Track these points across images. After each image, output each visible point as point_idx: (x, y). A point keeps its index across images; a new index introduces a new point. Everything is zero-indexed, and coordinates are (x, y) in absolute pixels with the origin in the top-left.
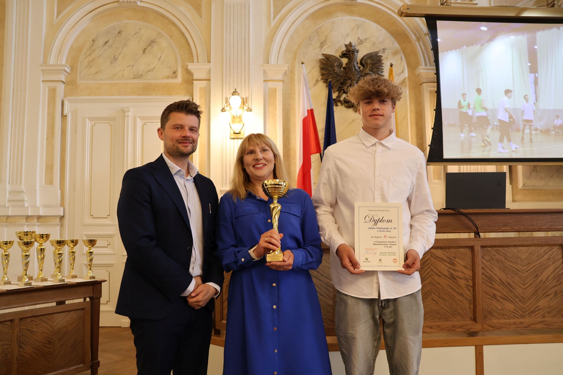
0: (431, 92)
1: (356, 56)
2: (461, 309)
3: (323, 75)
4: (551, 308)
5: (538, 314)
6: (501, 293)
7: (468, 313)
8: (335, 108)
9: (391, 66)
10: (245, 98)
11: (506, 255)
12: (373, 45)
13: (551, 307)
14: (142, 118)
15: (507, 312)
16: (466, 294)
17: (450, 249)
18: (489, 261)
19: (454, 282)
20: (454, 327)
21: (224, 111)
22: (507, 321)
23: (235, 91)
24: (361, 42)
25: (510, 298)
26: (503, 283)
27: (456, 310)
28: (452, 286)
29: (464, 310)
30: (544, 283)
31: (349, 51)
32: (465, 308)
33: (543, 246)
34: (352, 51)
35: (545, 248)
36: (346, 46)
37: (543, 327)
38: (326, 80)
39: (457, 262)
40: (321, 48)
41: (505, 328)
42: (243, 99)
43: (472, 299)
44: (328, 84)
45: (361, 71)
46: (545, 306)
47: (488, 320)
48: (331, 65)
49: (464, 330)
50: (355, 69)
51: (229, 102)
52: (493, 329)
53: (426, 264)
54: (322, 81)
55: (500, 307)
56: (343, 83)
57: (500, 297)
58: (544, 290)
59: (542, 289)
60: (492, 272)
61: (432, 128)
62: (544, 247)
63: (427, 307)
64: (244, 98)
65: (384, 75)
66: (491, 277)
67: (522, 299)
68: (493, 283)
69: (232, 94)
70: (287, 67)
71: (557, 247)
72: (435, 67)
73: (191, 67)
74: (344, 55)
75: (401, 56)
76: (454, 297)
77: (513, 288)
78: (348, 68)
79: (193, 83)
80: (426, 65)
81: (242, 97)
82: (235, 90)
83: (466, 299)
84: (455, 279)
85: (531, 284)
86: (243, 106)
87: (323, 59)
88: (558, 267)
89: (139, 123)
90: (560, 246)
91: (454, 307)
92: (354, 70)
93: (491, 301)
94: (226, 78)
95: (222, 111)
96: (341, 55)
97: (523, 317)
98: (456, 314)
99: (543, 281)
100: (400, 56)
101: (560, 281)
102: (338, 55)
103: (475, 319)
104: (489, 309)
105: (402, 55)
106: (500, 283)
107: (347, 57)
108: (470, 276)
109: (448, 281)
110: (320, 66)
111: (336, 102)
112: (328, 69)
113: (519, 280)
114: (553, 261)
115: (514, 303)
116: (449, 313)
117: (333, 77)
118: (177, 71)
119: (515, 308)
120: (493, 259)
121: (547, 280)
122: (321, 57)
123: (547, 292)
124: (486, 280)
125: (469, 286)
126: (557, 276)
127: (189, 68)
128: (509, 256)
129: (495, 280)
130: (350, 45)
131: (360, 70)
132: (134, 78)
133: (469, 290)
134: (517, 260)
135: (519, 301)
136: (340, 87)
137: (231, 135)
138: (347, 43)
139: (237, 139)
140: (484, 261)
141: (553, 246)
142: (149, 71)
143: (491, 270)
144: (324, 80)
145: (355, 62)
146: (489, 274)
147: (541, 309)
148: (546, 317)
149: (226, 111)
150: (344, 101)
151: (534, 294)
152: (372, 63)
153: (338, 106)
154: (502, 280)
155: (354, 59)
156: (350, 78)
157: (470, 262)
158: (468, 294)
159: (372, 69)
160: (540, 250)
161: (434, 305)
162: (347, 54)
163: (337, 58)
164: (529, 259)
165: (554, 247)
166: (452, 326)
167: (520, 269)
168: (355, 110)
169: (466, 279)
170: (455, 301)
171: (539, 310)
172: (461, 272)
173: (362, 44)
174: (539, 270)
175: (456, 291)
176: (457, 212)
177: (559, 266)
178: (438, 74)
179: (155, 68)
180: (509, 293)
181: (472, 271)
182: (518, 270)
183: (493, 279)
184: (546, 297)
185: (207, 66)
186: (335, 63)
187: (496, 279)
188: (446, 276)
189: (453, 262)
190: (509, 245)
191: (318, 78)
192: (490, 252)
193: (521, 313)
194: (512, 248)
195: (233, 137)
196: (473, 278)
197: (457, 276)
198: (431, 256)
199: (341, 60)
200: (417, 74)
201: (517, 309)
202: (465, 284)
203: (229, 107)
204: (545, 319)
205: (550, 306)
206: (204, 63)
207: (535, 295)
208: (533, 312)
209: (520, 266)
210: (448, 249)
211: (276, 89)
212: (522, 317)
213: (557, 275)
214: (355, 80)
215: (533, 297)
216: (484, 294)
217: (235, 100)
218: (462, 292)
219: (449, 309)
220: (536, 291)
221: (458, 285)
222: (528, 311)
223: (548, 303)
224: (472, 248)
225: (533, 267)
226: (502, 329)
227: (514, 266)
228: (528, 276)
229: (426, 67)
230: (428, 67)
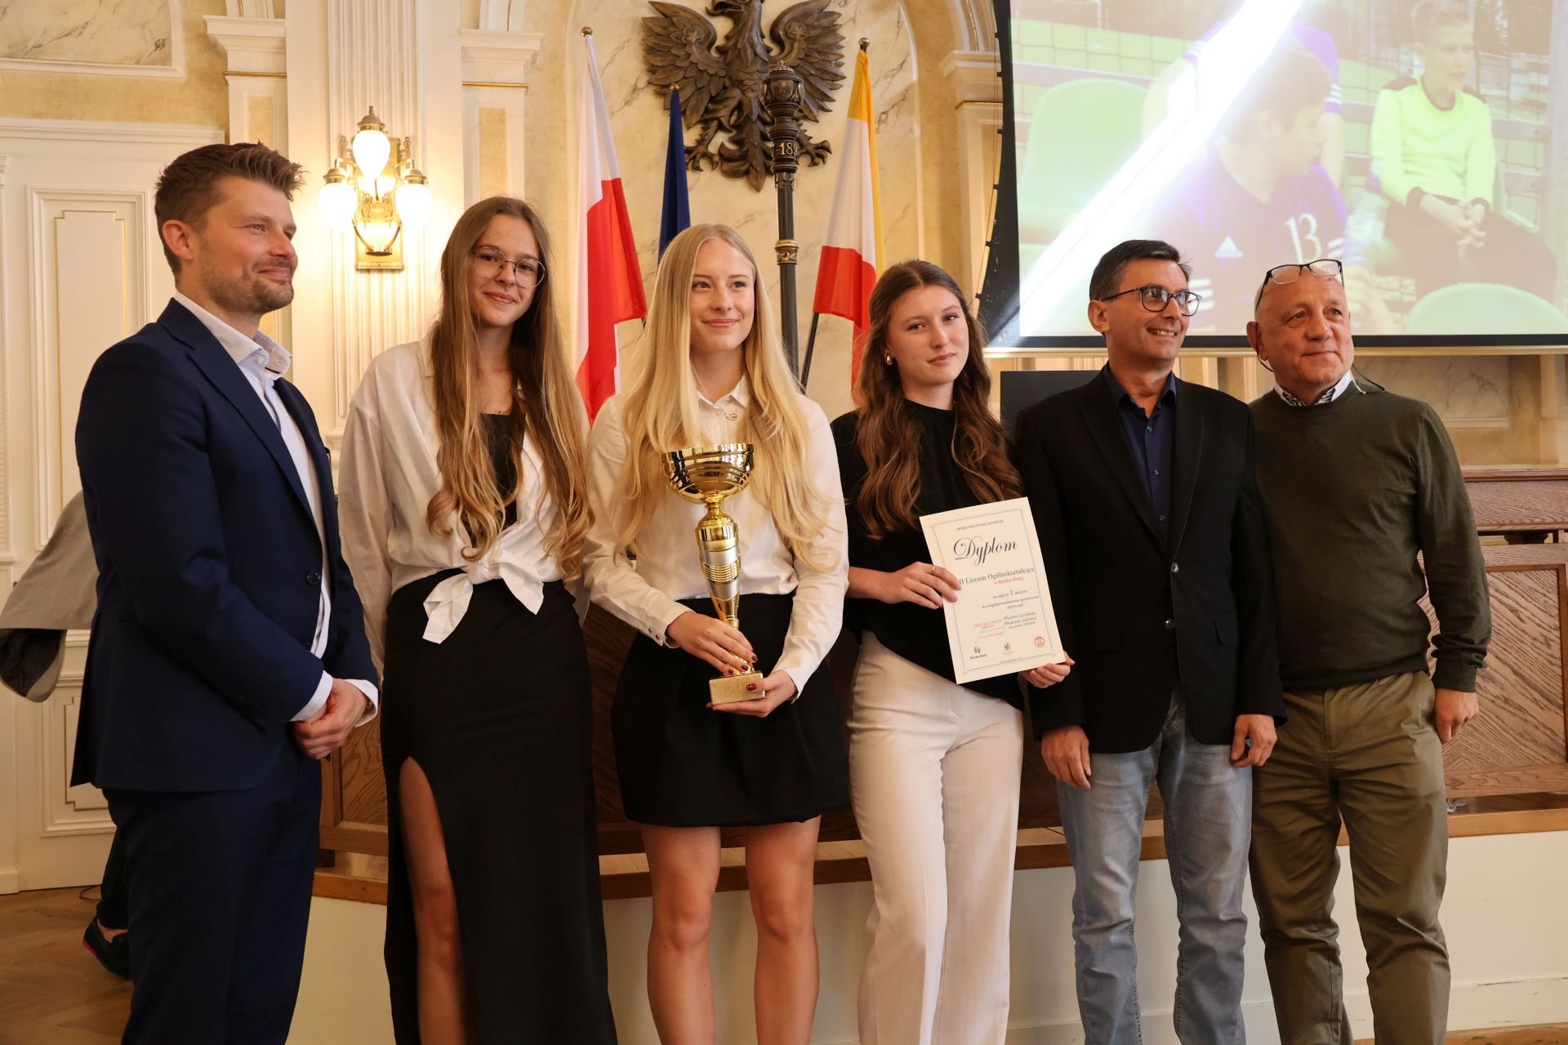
0: (986, 129)
1: (757, 14)
3: (652, 70)
8: (691, 177)
9: (864, 46)
10: (403, 141)
14: (49, 196)
21: (336, 181)
23: (368, 114)
38: (664, 86)
42: (395, 143)
44: (669, 99)
45: (774, 61)
48: (681, 39)
50: (756, 54)
51: (351, 151)
54: (651, 89)
56: (717, 99)
61: (988, 244)
64: (399, 140)
65: (846, 75)
69: (359, 124)
70: (539, 42)
72: (998, 54)
73: (216, 27)
74: (719, 8)
75: (899, 17)
78: (732, 51)
79: (226, 83)
80: (974, 45)
81: (394, 136)
82: (370, 111)
86: (396, 166)
87: (652, 18)
89: (41, 214)
92: (750, 56)
94: (339, 70)
95: (329, 181)
96: (710, 8)
100: (895, 14)
102: (699, 6)
105: (903, 13)
107: (729, 15)
110: (643, 40)
111: (694, 158)
112: (668, 51)
117: (685, 78)
118: (170, 41)
122: (647, 12)
127: (209, 32)
131: (771, 57)
132: (10, 56)
136: (707, 111)
137: (358, 260)
139: (381, 270)
142: (66, 36)
144: (655, 88)
145: (754, 30)
149: (340, 182)
150: (720, 154)
152: (807, 35)
153: (702, 171)
155: (750, 23)
156: (739, 84)
159: (806, 55)
162: (731, 6)
163: (699, 18)
168: (755, 183)
178: (1006, 74)
179: (87, 23)
185: (275, 30)
186: (693, 32)
191: (637, 79)
195: (364, 264)
199: (710, 24)
200: (945, 75)
203: (349, 168)
206: (262, 17)
211: (503, 112)
214: (753, 90)
217: (372, 148)
229: (973, 53)
230: (982, 51)
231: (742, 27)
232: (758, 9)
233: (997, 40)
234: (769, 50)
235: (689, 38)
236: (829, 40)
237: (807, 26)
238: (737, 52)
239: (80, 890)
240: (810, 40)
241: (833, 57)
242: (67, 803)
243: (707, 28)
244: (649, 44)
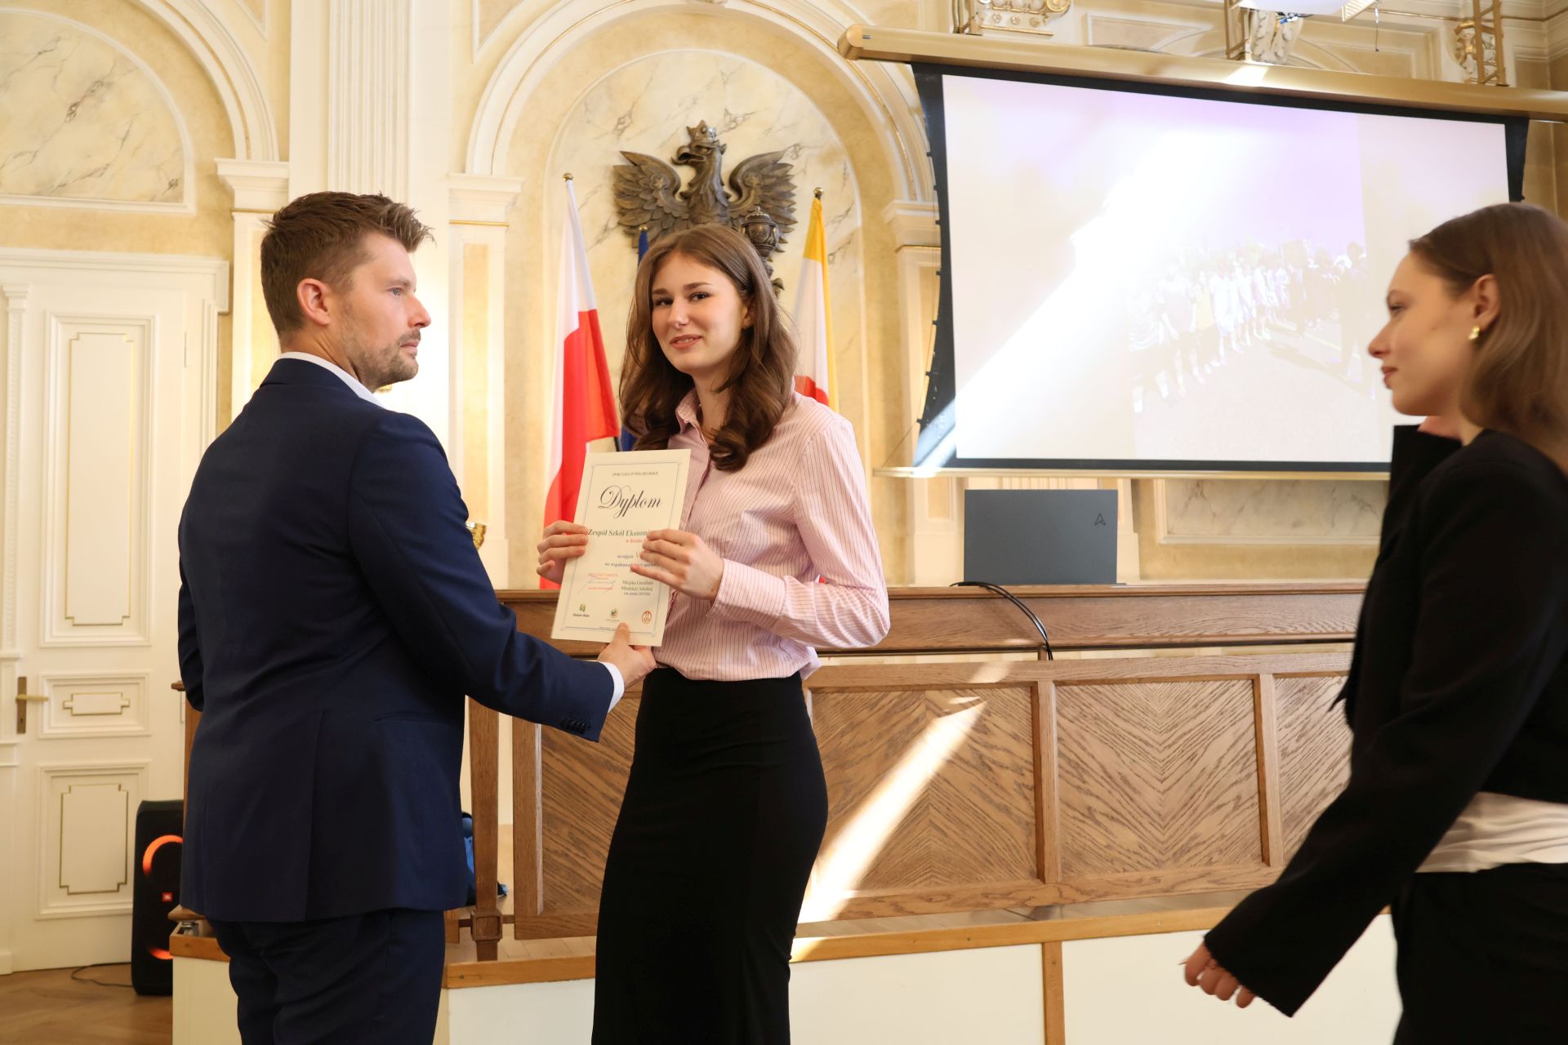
0: (924, 271)
1: (718, 163)
2: (1004, 849)
3: (622, 212)
4: (1226, 838)
5: (1196, 855)
6: (1106, 803)
7: (1022, 859)
9: (818, 195)
11: (1117, 705)
12: (767, 135)
13: (1226, 836)
14: (65, 320)
15: (1120, 853)
16: (1016, 808)
17: (976, 690)
18: (1076, 722)
19: (987, 777)
20: (986, 895)
22: (1122, 875)
24: (733, 124)
25: (1129, 817)
26: (1110, 777)
27: (992, 851)
28: (982, 788)
29: (1014, 852)
30: (1211, 774)
31: (699, 147)
32: (1016, 845)
33: (1209, 681)
34: (708, 149)
35: (1212, 686)
36: (691, 132)
37: (1207, 888)
38: (632, 227)
39: (995, 725)
40: (619, 135)
41: (1117, 893)
43: (1034, 821)
44: (637, 238)
45: (731, 205)
46: (1213, 836)
47: (1073, 874)
48: (649, 186)
49: (1013, 902)
50: (716, 200)
52: (1089, 898)
53: (913, 731)
54: (621, 229)
55: (1103, 841)
57: (1103, 814)
58: (1211, 793)
59: (1206, 790)
60: (1084, 749)
61: (927, 374)
62: (1211, 682)
63: (918, 844)
65: (798, 220)
66: (1080, 763)
67: (1156, 818)
68: (1086, 777)
70: (520, 186)
71: (1242, 682)
72: (937, 205)
73: (226, 169)
74: (684, 158)
75: (845, 169)
76: (988, 815)
77: (1134, 789)
78: (694, 199)
79: (233, 219)
80: (913, 197)
83: (1019, 822)
84: (991, 769)
85: (1178, 781)
87: (623, 166)
88: (1243, 734)
89: (58, 334)
90: (1248, 680)
91: (988, 843)
92: (711, 201)
93: (1080, 824)
96: (675, 158)
97: (1159, 863)
98: (993, 862)
99: (1208, 770)
100: (841, 167)
101: (1247, 770)
102: (666, 156)
103: (1040, 875)
104: (1076, 847)
105: (848, 166)
106: (1102, 777)
107: (693, 165)
108: (1026, 762)
109: (972, 773)
110: (614, 185)
112: (637, 196)
113: (1149, 768)
114: (1233, 717)
115: (1136, 828)
116: (976, 859)
117: (652, 220)
118: (183, 181)
119: (1143, 843)
120: (1086, 716)
121: (1217, 767)
122: (620, 161)
123: (1217, 799)
124: (1067, 772)
125: (1027, 787)
126: (1242, 758)
128: (1125, 707)
129: (1088, 770)
130: (701, 130)
131: (729, 203)
133: (1026, 797)
134: (1146, 717)
135: (1151, 823)
138: (694, 124)
140: (1063, 722)
141: (1231, 680)
142: (89, 176)
143: (1079, 744)
144: (625, 228)
145: (715, 179)
146: (1076, 755)
147: (1204, 842)
148: (1215, 862)
151: (1186, 805)
152: (762, 184)
154: (1108, 770)
155: (711, 172)
157: (1026, 723)
158: (1024, 807)
159: (762, 202)
160: (1201, 691)
161: (936, 840)
162: (694, 157)
163: (664, 166)
164: (1175, 714)
165: (1234, 682)
166: (982, 894)
167: (1154, 740)
169: (1019, 771)
170: (989, 827)
171: (1198, 844)
172: (1006, 750)
173: (734, 128)
174: (1198, 742)
175: (991, 801)
176: (995, 593)
177: (1246, 731)
178: (944, 222)
179: (108, 165)
180: (1124, 803)
181: (1033, 746)
182: (1147, 743)
183: (1084, 767)
184: (1214, 811)
185: (279, 171)
186: (660, 179)
187: (1094, 768)
188: (967, 763)
189: (985, 725)
190: (1125, 677)
191: (608, 221)
192: (1077, 697)
193: (1154, 852)
194: (1132, 687)
196: (1034, 765)
197: (994, 762)
198: (928, 708)
199: (675, 172)
200: (886, 222)
201: (1146, 845)
202: (1015, 782)
204: (1213, 867)
205: (1226, 834)
206: (268, 160)
207: (1189, 806)
208: (1185, 850)
209: (1151, 733)
210: (971, 689)
211: (485, 248)
212: (1156, 863)
213: (1242, 754)
215: (1182, 812)
216: (1065, 807)
218: (1008, 804)
219: (975, 849)
220: (1192, 798)
221: (996, 784)
222: (1172, 849)
223: (1220, 827)
224: (1032, 688)
225: (1185, 734)
226: (1108, 898)
227: (1136, 732)
228: (1170, 758)
229: (912, 202)
230: (919, 202)
231: (704, 176)
232: (718, 160)
233: (936, 192)
234: (727, 197)
235: (657, 185)
236: (783, 189)
237: (763, 175)
238: (699, 198)
239: (71, 971)
240: (766, 188)
241: (785, 204)
242: (61, 887)
243: (672, 175)
244: (622, 189)
